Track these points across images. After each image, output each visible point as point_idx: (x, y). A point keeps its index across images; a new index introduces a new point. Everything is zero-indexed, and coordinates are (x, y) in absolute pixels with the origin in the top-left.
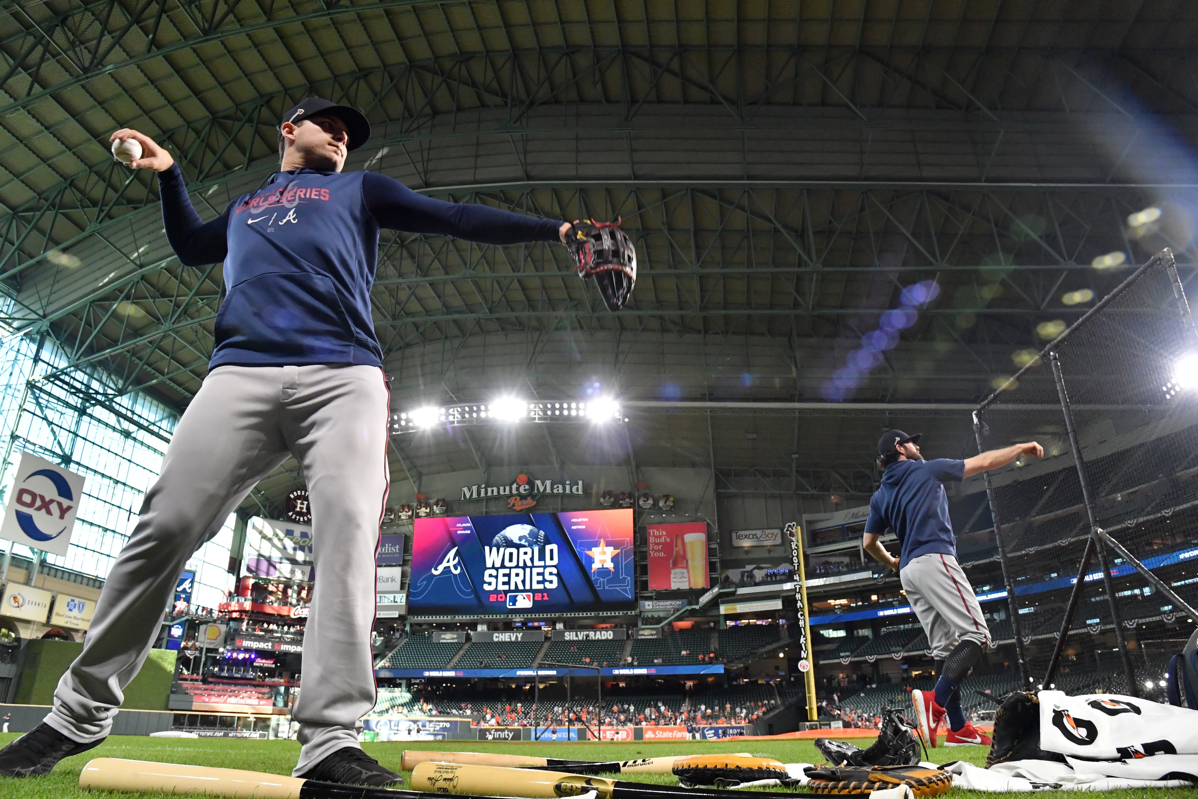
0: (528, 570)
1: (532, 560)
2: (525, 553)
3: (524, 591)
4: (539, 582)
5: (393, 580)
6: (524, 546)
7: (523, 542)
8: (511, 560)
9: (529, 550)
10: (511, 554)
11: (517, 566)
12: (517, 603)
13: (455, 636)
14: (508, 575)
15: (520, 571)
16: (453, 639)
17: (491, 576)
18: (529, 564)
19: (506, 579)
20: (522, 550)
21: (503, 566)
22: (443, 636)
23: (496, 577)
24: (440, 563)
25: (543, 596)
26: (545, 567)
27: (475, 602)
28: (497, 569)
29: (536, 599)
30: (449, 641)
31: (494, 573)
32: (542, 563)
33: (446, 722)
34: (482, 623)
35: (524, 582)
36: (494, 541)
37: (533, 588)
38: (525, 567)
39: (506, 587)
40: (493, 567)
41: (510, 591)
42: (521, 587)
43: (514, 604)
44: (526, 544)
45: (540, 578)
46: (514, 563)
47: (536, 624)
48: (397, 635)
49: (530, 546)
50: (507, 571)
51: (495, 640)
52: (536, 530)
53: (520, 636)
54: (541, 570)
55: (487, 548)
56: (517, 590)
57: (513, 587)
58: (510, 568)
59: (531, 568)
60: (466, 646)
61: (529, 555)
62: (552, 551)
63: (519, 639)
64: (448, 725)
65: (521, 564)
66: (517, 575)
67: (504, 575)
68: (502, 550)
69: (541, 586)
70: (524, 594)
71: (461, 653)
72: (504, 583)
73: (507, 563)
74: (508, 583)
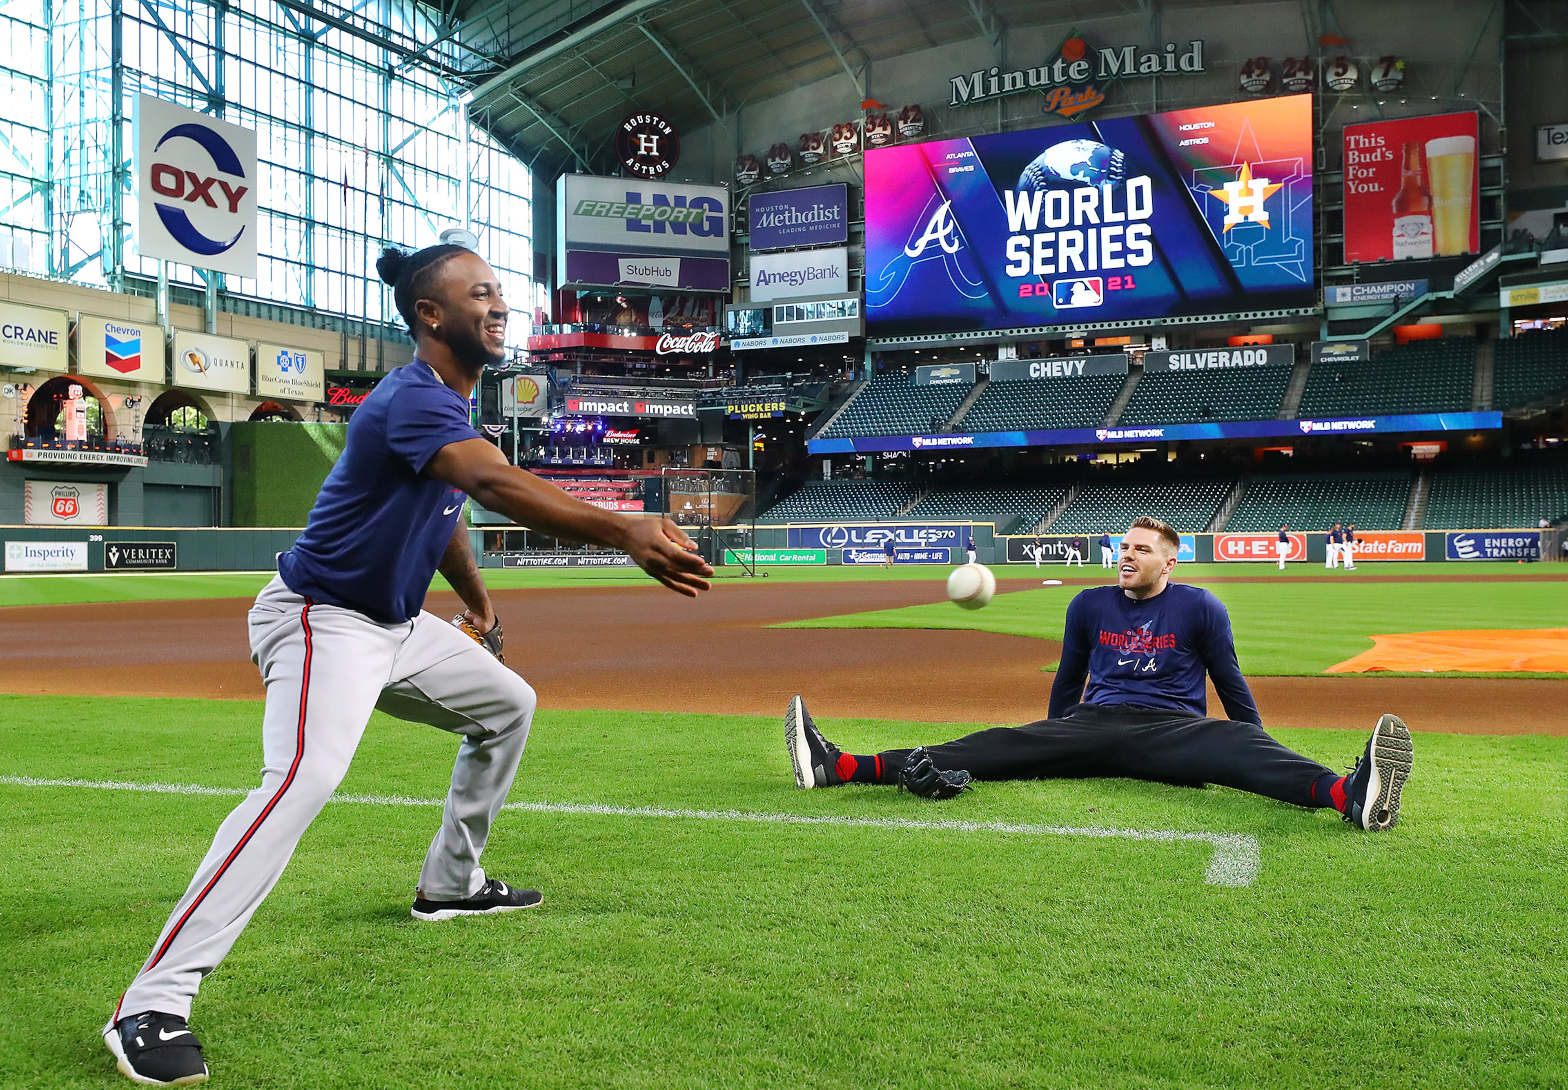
0: (1092, 233)
1: (1100, 210)
2: (1086, 199)
3: (1087, 273)
4: (1114, 255)
5: (833, 273)
6: (1083, 185)
7: (1080, 177)
8: (1057, 215)
9: (1092, 192)
10: (1057, 203)
11: (1071, 226)
12: (1073, 299)
13: (958, 372)
14: (1053, 245)
15: (1078, 235)
16: (953, 377)
17: (1018, 248)
18: (1094, 219)
19: (1049, 253)
20: (1079, 193)
21: (1042, 227)
22: (934, 373)
23: (1030, 250)
24: (920, 233)
25: (1124, 283)
26: (1126, 223)
27: (990, 304)
28: (1030, 234)
29: (1110, 288)
30: (946, 381)
31: (1025, 241)
32: (1120, 217)
33: (948, 528)
34: (1007, 345)
35: (1084, 256)
36: (1023, 179)
37: (1104, 266)
38: (1086, 226)
39: (1050, 269)
40: (1023, 231)
41: (1057, 275)
42: (1079, 266)
43: (1068, 301)
44: (1087, 179)
45: (1118, 246)
46: (1064, 221)
47: (1112, 342)
48: (851, 375)
49: (1096, 181)
50: (1050, 237)
51: (1034, 375)
52: (1105, 149)
53: (1080, 366)
54: (1118, 230)
55: (1009, 195)
56: (1071, 272)
57: (1063, 268)
58: (1057, 230)
59: (1098, 227)
60: (980, 389)
61: (1094, 202)
62: (1139, 190)
63: (1080, 373)
64: (952, 534)
65: (1078, 221)
66: (1071, 243)
67: (1045, 245)
68: (1038, 195)
69: (1119, 263)
70: (1086, 280)
71: (970, 402)
72: (1045, 261)
73: (1050, 222)
74: (1053, 260)
